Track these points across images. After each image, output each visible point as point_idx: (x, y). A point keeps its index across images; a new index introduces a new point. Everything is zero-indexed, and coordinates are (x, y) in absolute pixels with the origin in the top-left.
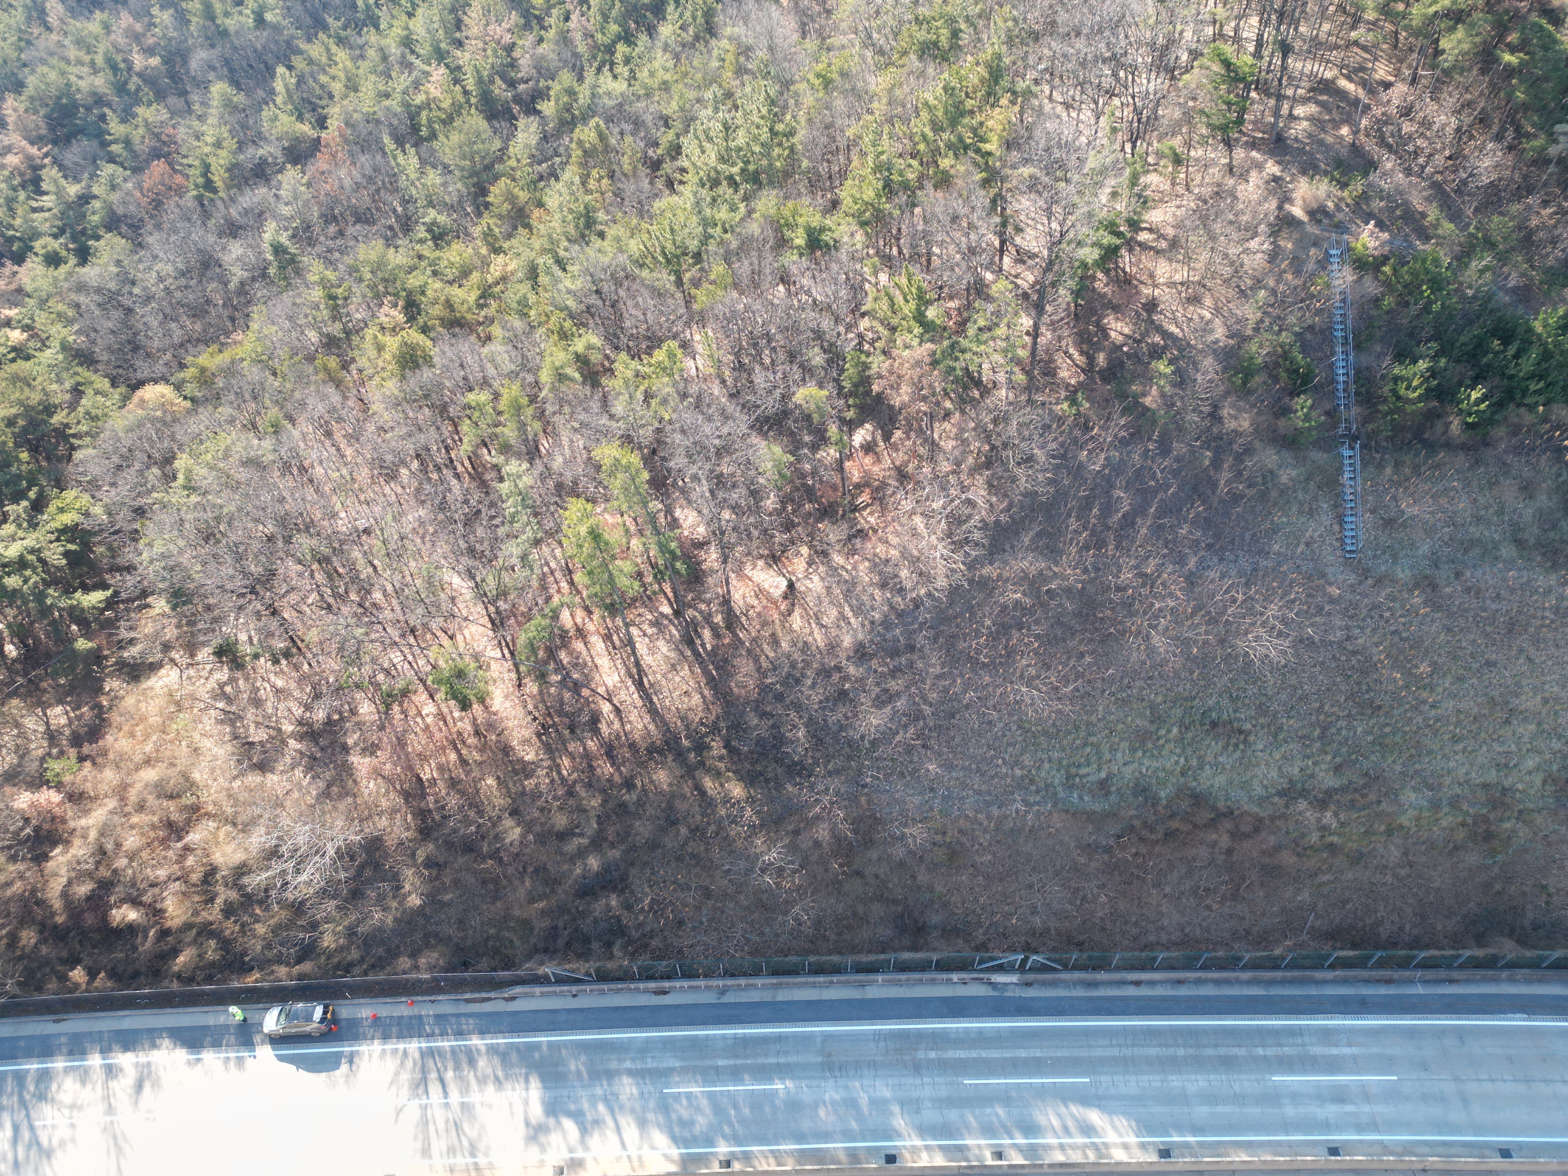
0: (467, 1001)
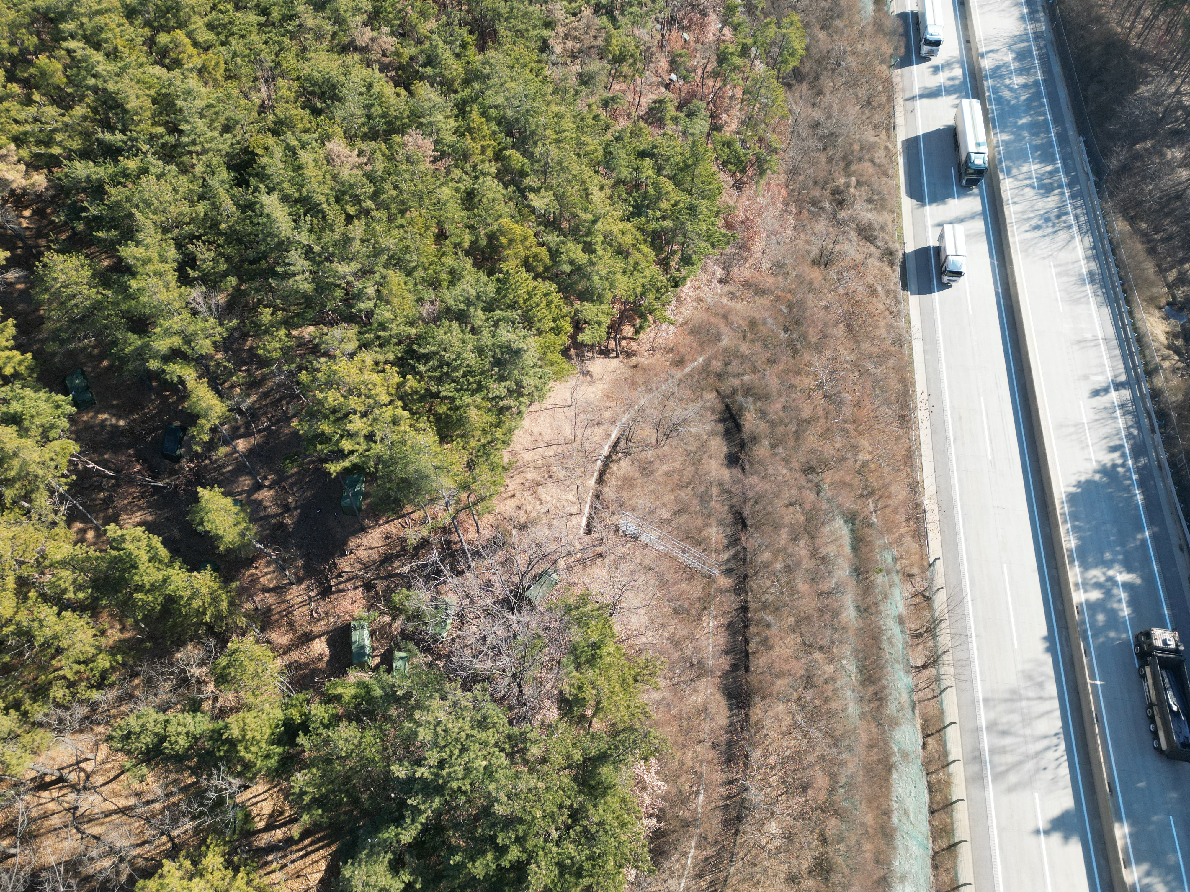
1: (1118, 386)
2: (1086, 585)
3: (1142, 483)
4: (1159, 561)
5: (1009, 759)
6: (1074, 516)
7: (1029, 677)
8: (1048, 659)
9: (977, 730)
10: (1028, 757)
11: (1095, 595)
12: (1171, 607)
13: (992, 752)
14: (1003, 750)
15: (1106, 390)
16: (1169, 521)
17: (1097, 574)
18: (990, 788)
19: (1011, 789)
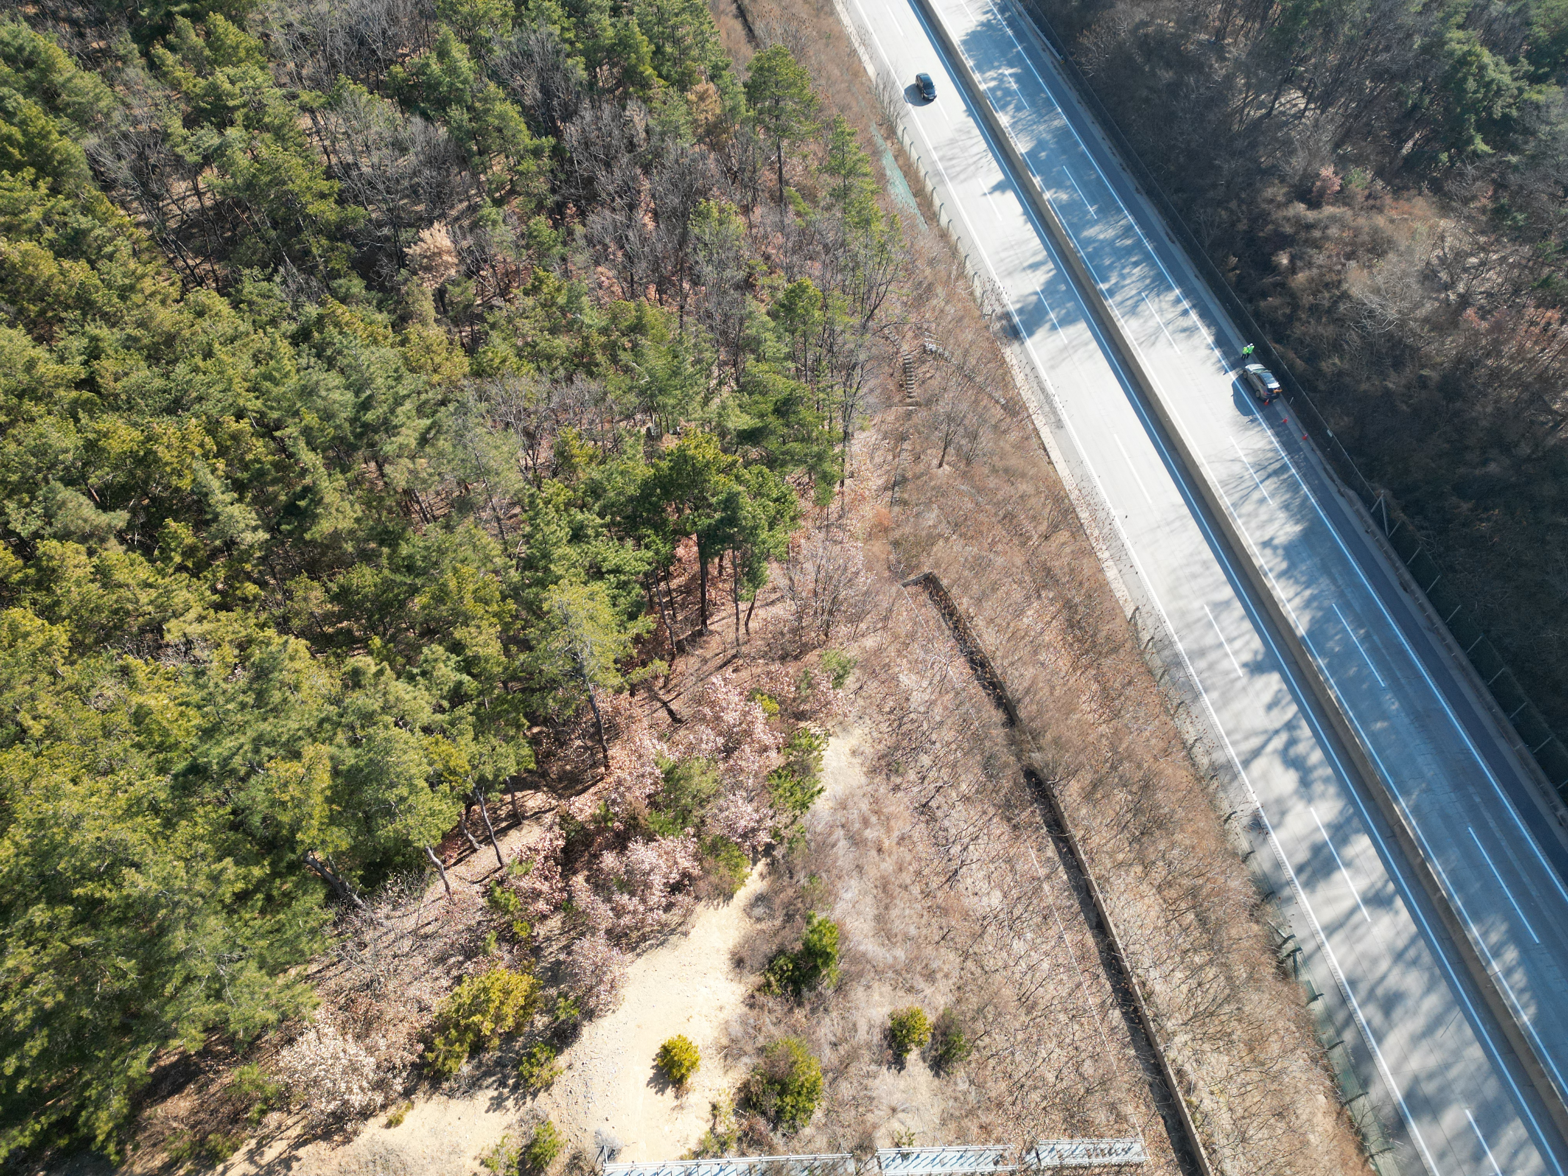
0: (1325, 469)
2: (985, 81)
3: (1010, 25)
4: (1031, 58)
5: (958, 169)
6: (968, 51)
7: (960, 131)
8: (971, 120)
9: (933, 163)
10: (969, 165)
11: (993, 84)
12: (1043, 78)
13: (946, 169)
14: (953, 166)
16: (1032, 39)
17: (992, 74)
18: (950, 186)
19: (962, 182)
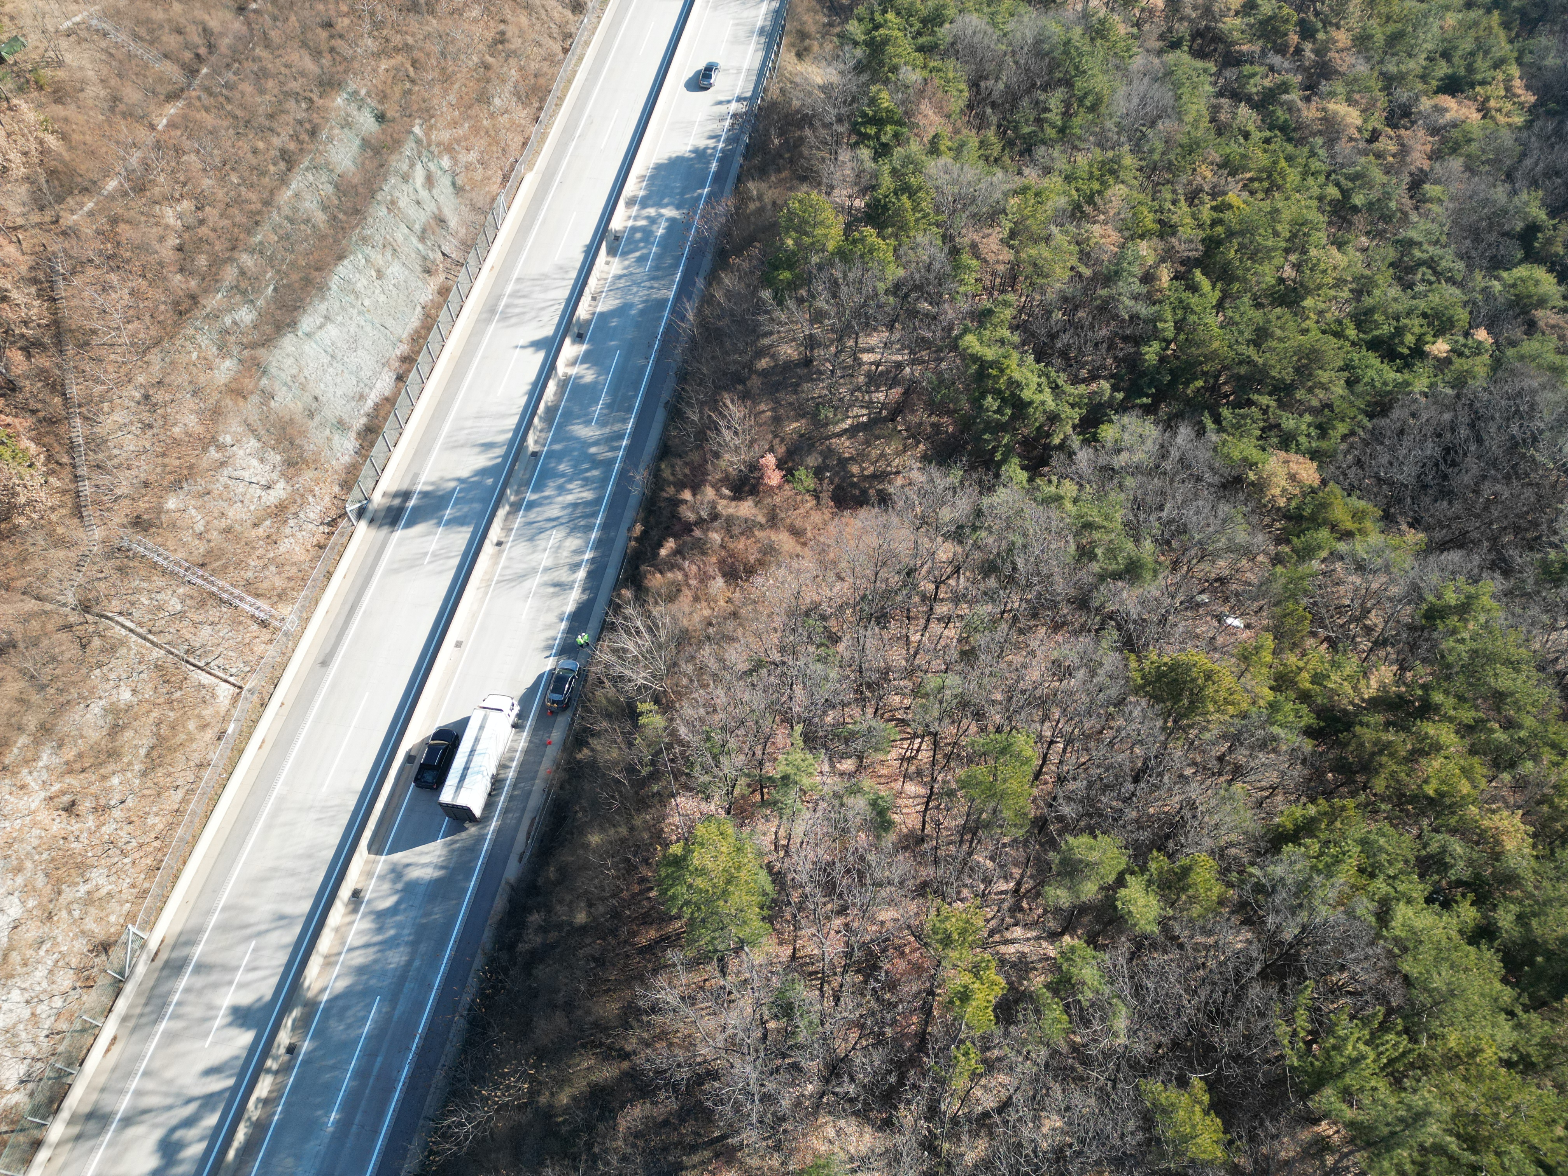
1: (739, 99)
15: (729, 102)
